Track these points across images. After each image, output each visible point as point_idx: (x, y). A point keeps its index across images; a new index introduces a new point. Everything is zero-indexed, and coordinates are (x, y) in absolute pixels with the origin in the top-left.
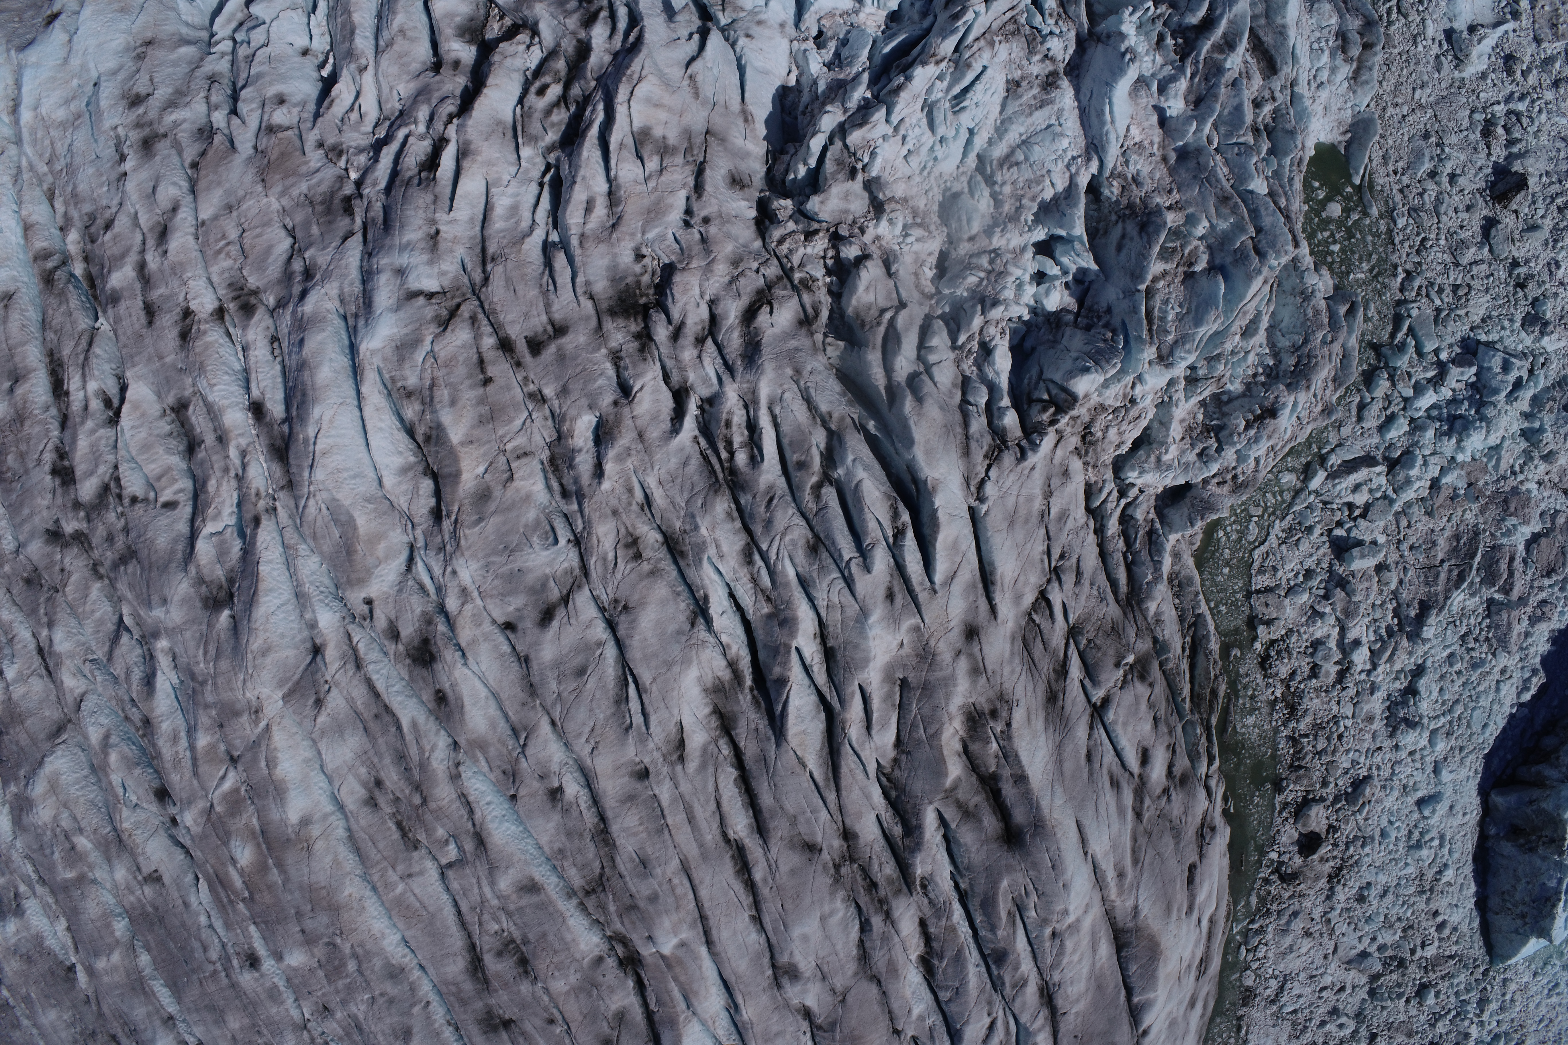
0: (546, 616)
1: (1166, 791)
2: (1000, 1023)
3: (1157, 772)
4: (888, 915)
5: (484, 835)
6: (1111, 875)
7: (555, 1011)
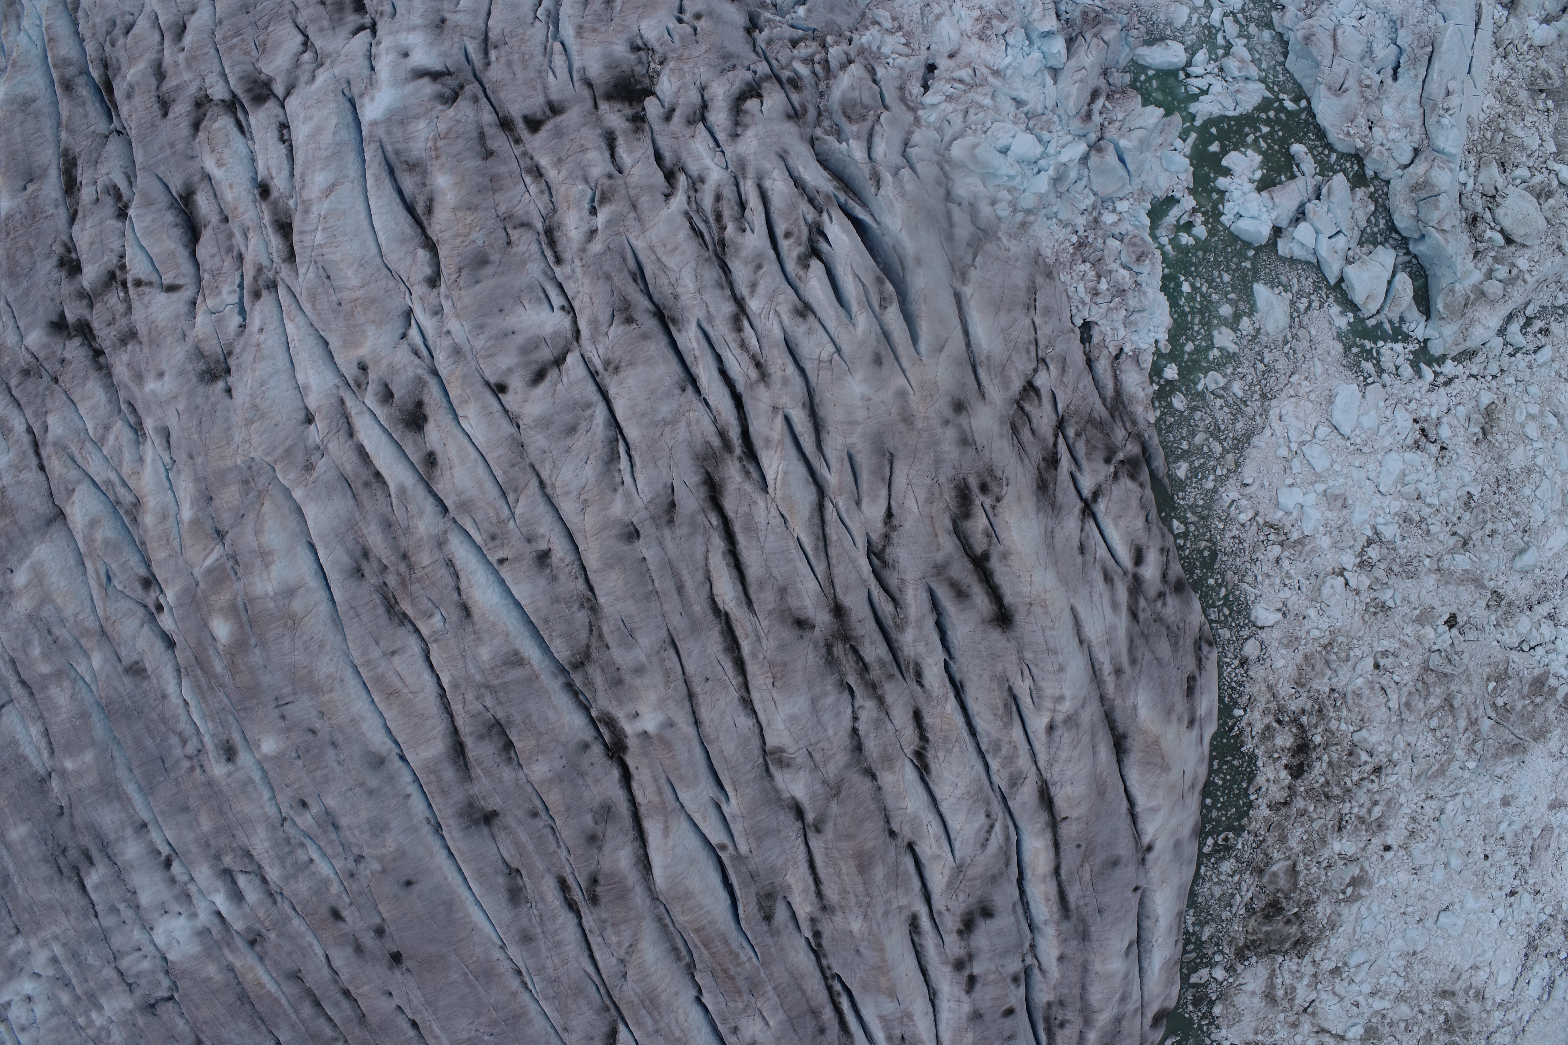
0: (539, 376)
1: (1161, 595)
2: (998, 827)
3: (1150, 571)
4: (881, 701)
5: (470, 603)
6: (1107, 668)
7: (538, 803)
